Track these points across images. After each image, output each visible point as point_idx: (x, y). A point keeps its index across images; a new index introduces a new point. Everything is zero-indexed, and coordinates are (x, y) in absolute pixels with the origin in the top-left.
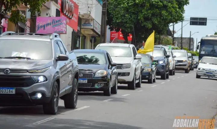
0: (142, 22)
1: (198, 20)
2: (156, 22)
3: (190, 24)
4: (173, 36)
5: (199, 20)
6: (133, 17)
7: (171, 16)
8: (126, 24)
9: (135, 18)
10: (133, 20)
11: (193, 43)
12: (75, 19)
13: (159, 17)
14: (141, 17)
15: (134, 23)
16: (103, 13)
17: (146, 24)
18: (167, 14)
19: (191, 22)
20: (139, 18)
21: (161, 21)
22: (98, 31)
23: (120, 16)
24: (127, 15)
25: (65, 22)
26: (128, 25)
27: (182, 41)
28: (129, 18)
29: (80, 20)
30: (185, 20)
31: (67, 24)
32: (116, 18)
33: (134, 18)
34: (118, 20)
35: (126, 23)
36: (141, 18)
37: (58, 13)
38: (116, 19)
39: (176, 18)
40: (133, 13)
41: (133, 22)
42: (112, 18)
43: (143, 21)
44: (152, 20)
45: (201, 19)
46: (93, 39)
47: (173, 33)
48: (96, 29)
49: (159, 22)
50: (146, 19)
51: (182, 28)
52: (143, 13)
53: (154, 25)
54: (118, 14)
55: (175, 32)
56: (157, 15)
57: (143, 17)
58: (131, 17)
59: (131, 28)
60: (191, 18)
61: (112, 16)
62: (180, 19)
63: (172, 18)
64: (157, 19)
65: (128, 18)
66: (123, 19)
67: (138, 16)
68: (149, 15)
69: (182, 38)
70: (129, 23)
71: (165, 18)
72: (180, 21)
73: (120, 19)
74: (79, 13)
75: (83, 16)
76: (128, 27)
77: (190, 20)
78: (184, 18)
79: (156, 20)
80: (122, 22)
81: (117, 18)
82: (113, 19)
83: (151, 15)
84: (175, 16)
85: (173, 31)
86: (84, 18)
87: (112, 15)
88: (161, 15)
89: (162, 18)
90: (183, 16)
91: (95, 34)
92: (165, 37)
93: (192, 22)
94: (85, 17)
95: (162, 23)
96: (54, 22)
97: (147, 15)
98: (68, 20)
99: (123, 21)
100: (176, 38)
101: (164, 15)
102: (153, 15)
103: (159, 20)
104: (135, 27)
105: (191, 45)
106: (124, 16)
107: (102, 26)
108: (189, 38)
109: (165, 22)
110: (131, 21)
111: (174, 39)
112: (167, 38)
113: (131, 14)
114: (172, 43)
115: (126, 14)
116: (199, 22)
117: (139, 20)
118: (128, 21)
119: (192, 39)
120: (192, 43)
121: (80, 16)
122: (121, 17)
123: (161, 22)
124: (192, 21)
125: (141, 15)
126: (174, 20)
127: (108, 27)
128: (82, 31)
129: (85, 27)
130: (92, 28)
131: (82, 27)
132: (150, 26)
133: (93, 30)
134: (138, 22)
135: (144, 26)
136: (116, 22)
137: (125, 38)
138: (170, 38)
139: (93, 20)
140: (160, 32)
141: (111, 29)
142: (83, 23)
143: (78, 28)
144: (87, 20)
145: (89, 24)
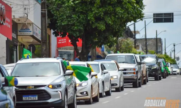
0: (92, 22)
1: (162, 16)
2: (110, 22)
3: (154, 22)
4: (135, 38)
5: (164, 16)
6: (81, 18)
7: (128, 14)
8: (74, 27)
9: (85, 19)
10: (82, 20)
11: (162, 44)
12: (8, 25)
13: (114, 16)
14: (91, 17)
15: (84, 25)
16: (43, 15)
17: (98, 25)
18: (122, 12)
19: (154, 19)
20: (89, 18)
21: (116, 20)
22: (39, 38)
23: (65, 17)
24: (73, 16)
26: (76, 28)
27: (146, 43)
28: (77, 19)
29: (15, 26)
30: (145, 17)
32: (60, 19)
33: (83, 19)
34: (64, 22)
35: (73, 25)
36: (91, 19)
38: (61, 22)
39: (134, 15)
40: (82, 13)
41: (82, 23)
42: (56, 20)
43: (94, 21)
44: (105, 20)
45: (165, 14)
46: (31, 47)
47: (134, 34)
48: (36, 35)
49: (114, 22)
50: (98, 19)
51: (145, 27)
52: (94, 12)
53: (107, 25)
54: (62, 15)
55: (136, 33)
56: (110, 14)
57: (94, 17)
58: (79, 17)
59: (80, 31)
60: (154, 14)
61: (56, 18)
62: (140, 16)
63: (130, 16)
64: (111, 18)
65: (75, 20)
66: (69, 21)
67: (87, 17)
68: (101, 14)
69: (146, 39)
70: (77, 26)
71: (120, 16)
72: (139, 19)
73: (65, 21)
74: (13, 17)
75: (19, 20)
76: (76, 31)
77: (153, 17)
78: (144, 16)
79: (109, 20)
80: (68, 25)
82: (57, 22)
83: (103, 14)
84: (133, 13)
85: (135, 31)
86: (20, 22)
87: (56, 16)
88: (115, 14)
89: (117, 16)
90: (142, 13)
91: (36, 41)
92: (124, 39)
93: (156, 19)
94: (22, 21)
95: (118, 23)
97: (99, 14)
99: (69, 23)
100: (138, 39)
101: (119, 13)
102: (106, 13)
103: (113, 20)
104: (85, 30)
105: (158, 47)
106: (70, 17)
107: (42, 30)
108: (155, 38)
109: (121, 21)
110: (80, 22)
111: (136, 41)
112: (126, 40)
113: (79, 14)
114: (134, 46)
115: (73, 14)
116: (164, 18)
117: (89, 20)
118: (76, 22)
119: (160, 39)
120: (159, 44)
121: (15, 20)
122: (67, 19)
123: (116, 22)
124: (155, 17)
125: (91, 14)
126: (132, 18)
127: (52, 31)
128: (19, 39)
129: (23, 34)
130: (31, 34)
131: (19, 33)
132: (102, 27)
133: (33, 36)
134: (88, 24)
135: (96, 27)
136: (61, 25)
137: (74, 43)
138: (130, 40)
139: (31, 24)
140: (116, 34)
141: (56, 34)
142: (19, 29)
143: (14, 35)
144: (24, 25)
145: (27, 29)
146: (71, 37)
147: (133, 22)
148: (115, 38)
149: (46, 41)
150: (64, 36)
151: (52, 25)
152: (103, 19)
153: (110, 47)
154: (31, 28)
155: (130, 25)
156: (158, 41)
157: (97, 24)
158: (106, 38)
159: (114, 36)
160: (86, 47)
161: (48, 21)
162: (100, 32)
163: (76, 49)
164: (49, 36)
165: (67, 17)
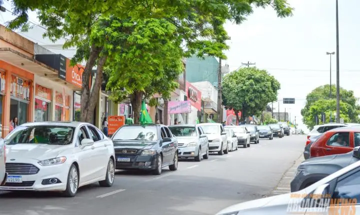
0: (248, 102)
1: (288, 100)
3: (284, 103)
4: (272, 112)
9: (243, 100)
12: (199, 102)
13: (260, 99)
14: (247, 98)
15: (242, 104)
16: (219, 97)
18: (265, 97)
21: (262, 101)
22: (216, 110)
24: (237, 98)
25: (190, 104)
26: (238, 105)
27: (279, 115)
29: (203, 103)
30: (278, 100)
31: (192, 104)
35: (236, 103)
37: (186, 98)
39: (272, 99)
40: (242, 96)
41: (242, 102)
42: (227, 100)
45: (290, 99)
46: (212, 116)
47: (272, 110)
49: (260, 102)
50: (251, 100)
51: (279, 106)
52: (249, 96)
53: (256, 104)
54: (230, 98)
56: (258, 97)
57: (249, 99)
58: (240, 99)
59: (240, 107)
62: (275, 99)
63: (269, 99)
65: (237, 100)
66: (234, 101)
67: (245, 99)
68: (253, 97)
69: (279, 113)
71: (264, 99)
72: (275, 101)
73: (232, 101)
74: (201, 98)
75: (205, 100)
76: (238, 107)
77: (283, 100)
79: (258, 101)
80: (233, 103)
81: (230, 101)
85: (272, 108)
87: (226, 98)
88: (261, 97)
89: (262, 99)
91: (214, 112)
93: (285, 101)
94: (207, 100)
96: (182, 105)
97: (251, 98)
98: (193, 103)
100: (274, 113)
102: (256, 97)
104: (243, 106)
106: (235, 98)
107: (218, 105)
108: (284, 113)
109: (264, 102)
110: (240, 102)
112: (267, 113)
113: (240, 97)
117: (246, 101)
118: (238, 102)
119: (287, 113)
120: (287, 116)
121: (203, 100)
126: (271, 101)
127: (224, 106)
128: (205, 110)
129: (207, 107)
130: (212, 107)
131: (205, 107)
132: (253, 105)
133: (213, 109)
134: (245, 103)
135: (250, 105)
136: (229, 103)
137: (236, 114)
138: (270, 113)
139: (212, 102)
140: (261, 109)
141: (226, 108)
142: (205, 105)
143: (202, 108)
144: (208, 102)
145: (210, 105)
146: (234, 110)
147: (271, 103)
148: (261, 112)
149: (220, 112)
150: (230, 109)
151: (224, 103)
152: (254, 100)
153: (257, 117)
154: (211, 104)
155: (270, 104)
156: (286, 114)
157: (250, 103)
158: (255, 111)
159: (260, 110)
160: (243, 116)
161: (222, 101)
162: (252, 108)
163: (237, 117)
164: (222, 109)
165: (233, 99)
